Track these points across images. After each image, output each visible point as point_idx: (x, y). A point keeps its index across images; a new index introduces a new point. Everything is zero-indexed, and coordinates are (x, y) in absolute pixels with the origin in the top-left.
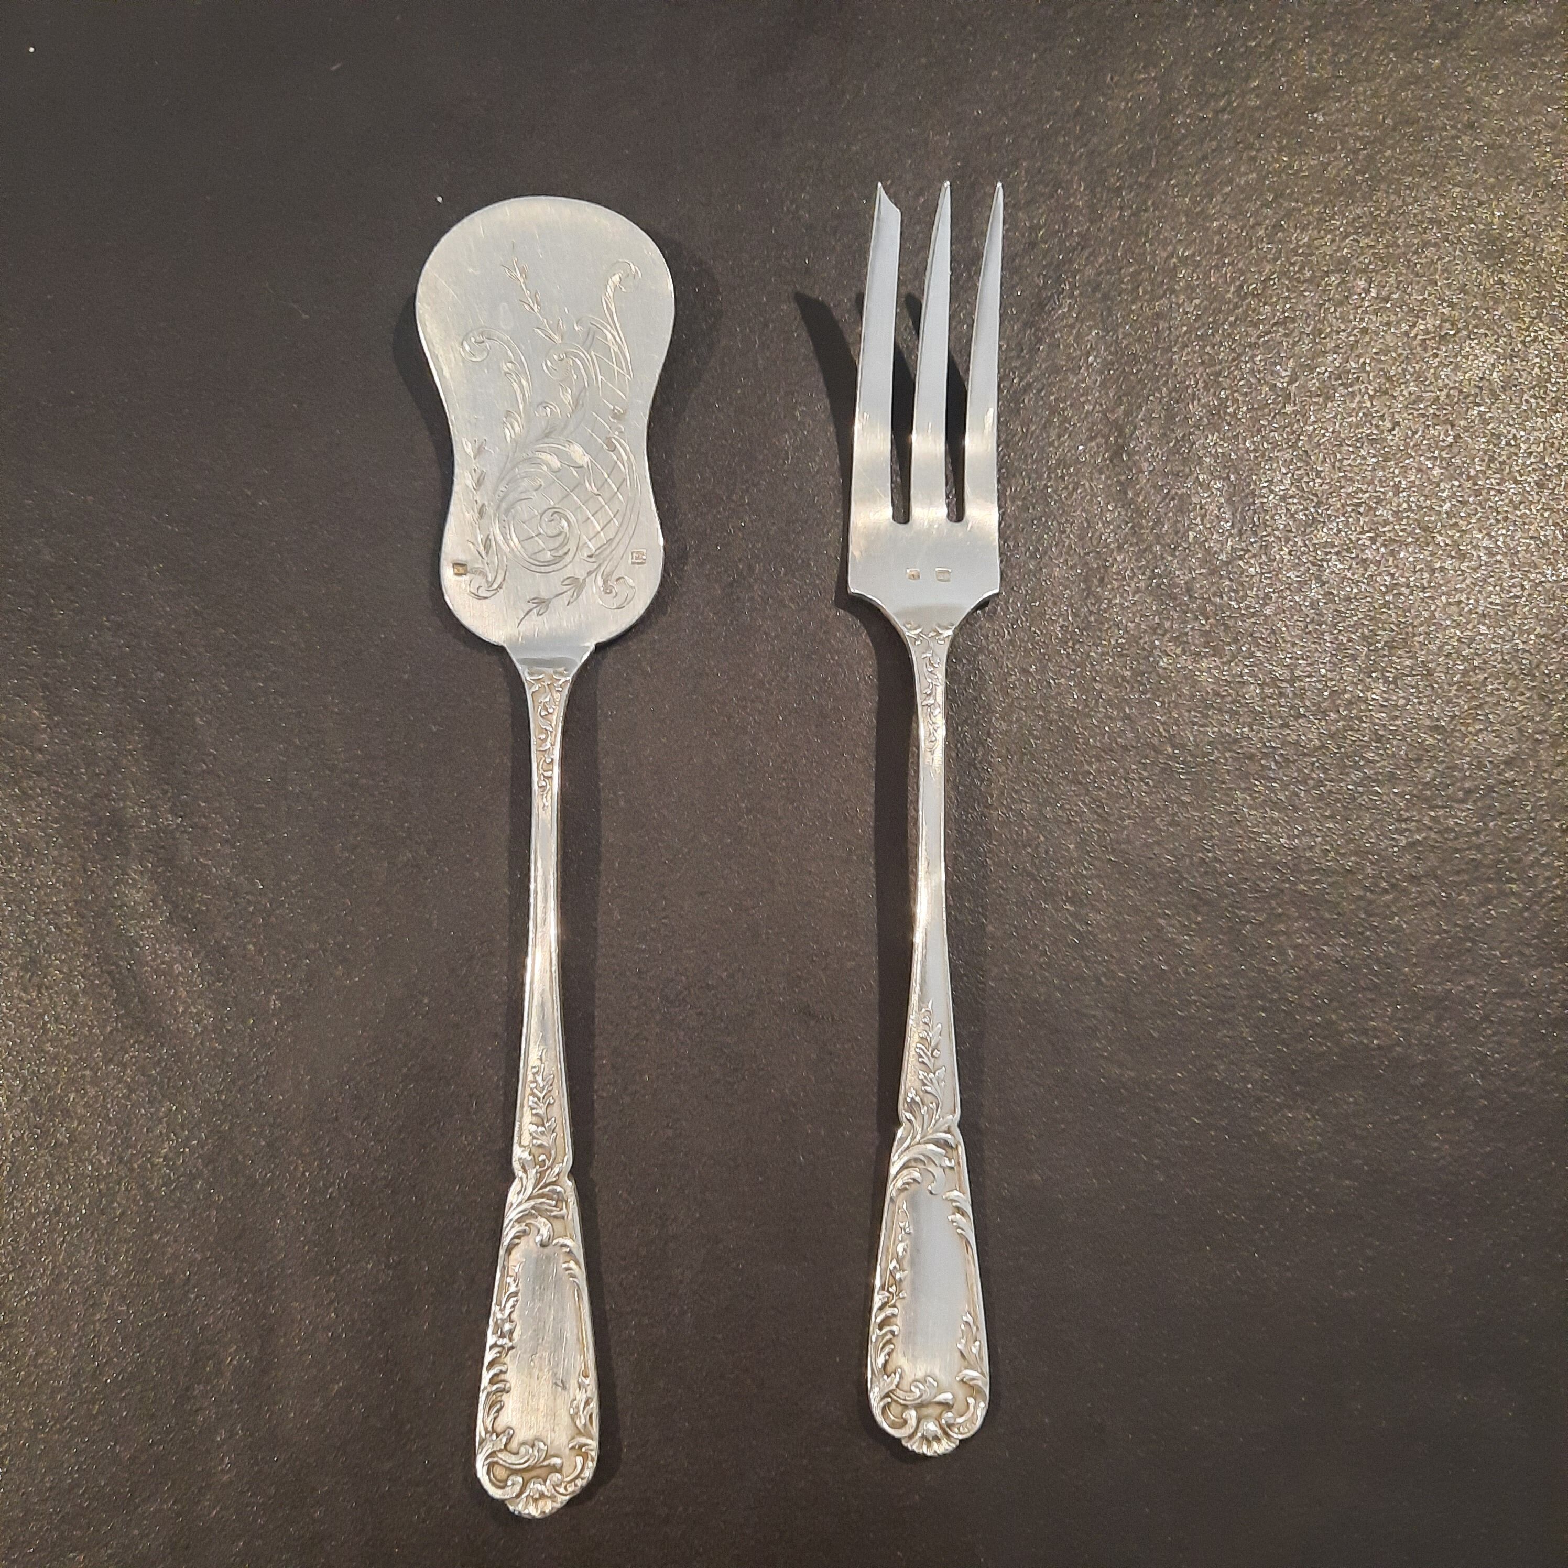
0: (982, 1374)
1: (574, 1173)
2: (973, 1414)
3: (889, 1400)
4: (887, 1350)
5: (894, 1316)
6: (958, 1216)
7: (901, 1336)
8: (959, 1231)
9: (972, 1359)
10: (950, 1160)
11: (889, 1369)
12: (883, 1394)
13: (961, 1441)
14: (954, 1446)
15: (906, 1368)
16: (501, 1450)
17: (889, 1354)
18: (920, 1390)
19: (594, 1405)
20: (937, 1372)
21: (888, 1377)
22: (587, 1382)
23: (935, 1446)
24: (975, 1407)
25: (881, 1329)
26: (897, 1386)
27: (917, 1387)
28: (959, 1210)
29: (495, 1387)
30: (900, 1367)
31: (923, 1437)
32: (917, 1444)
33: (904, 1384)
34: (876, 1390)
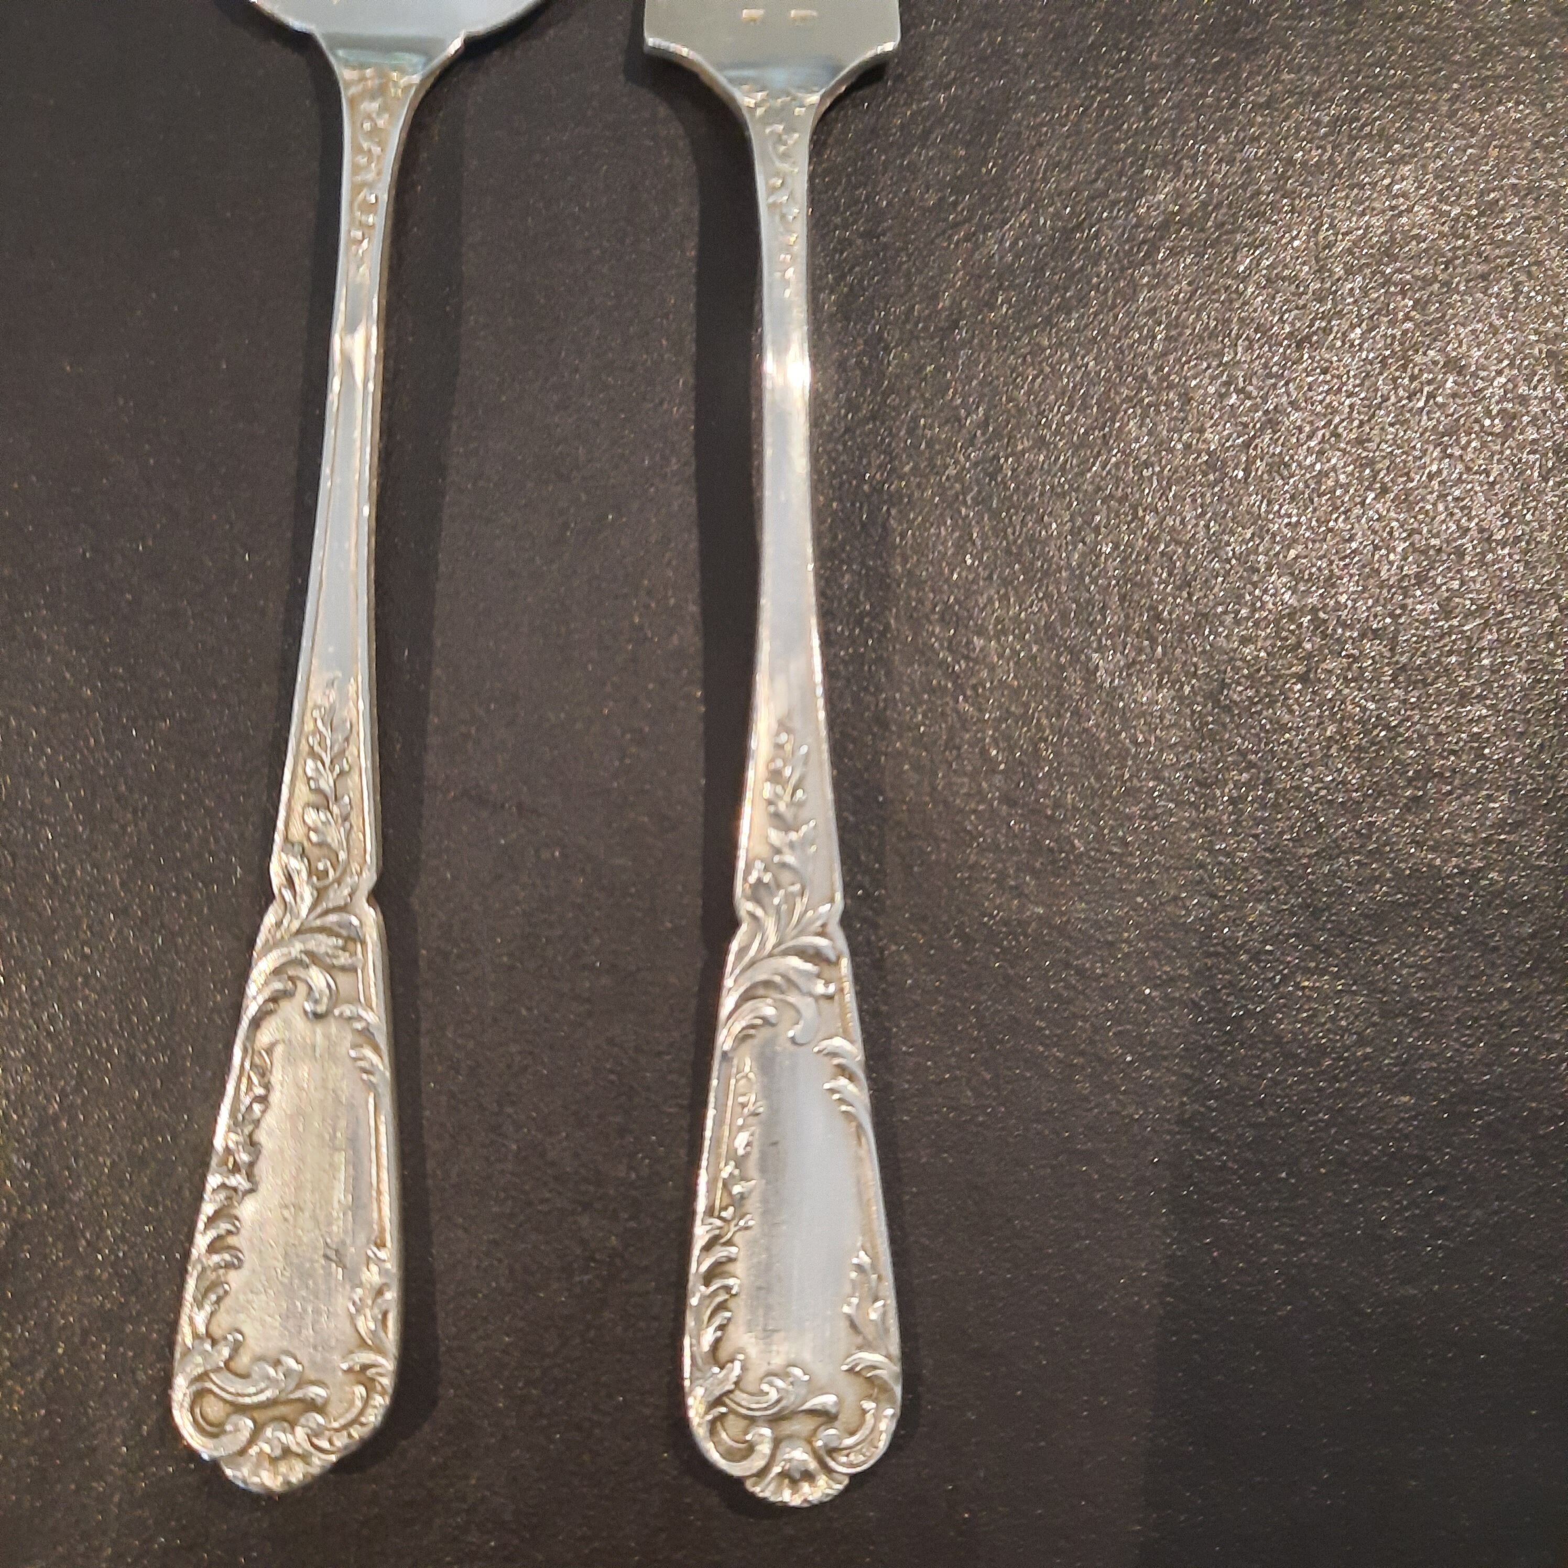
0: (888, 1356)
1: (377, 896)
2: (872, 1431)
3: (723, 1410)
4: (717, 1321)
5: (731, 1260)
6: (843, 1082)
7: (743, 1296)
8: (844, 1108)
9: (870, 1332)
10: (827, 984)
11: (723, 1355)
12: (711, 1399)
13: (853, 1477)
14: (840, 1487)
15: (753, 1351)
16: (217, 1370)
17: (721, 1328)
18: (778, 1390)
19: (391, 1295)
20: (807, 1356)
21: (722, 1368)
22: (382, 1254)
23: (806, 1487)
24: (877, 1418)
25: (707, 1284)
26: (736, 1383)
27: (771, 1384)
28: (843, 1070)
29: (216, 1258)
30: (741, 1351)
31: (783, 1475)
32: (772, 1487)
33: (750, 1381)
34: (700, 1391)
